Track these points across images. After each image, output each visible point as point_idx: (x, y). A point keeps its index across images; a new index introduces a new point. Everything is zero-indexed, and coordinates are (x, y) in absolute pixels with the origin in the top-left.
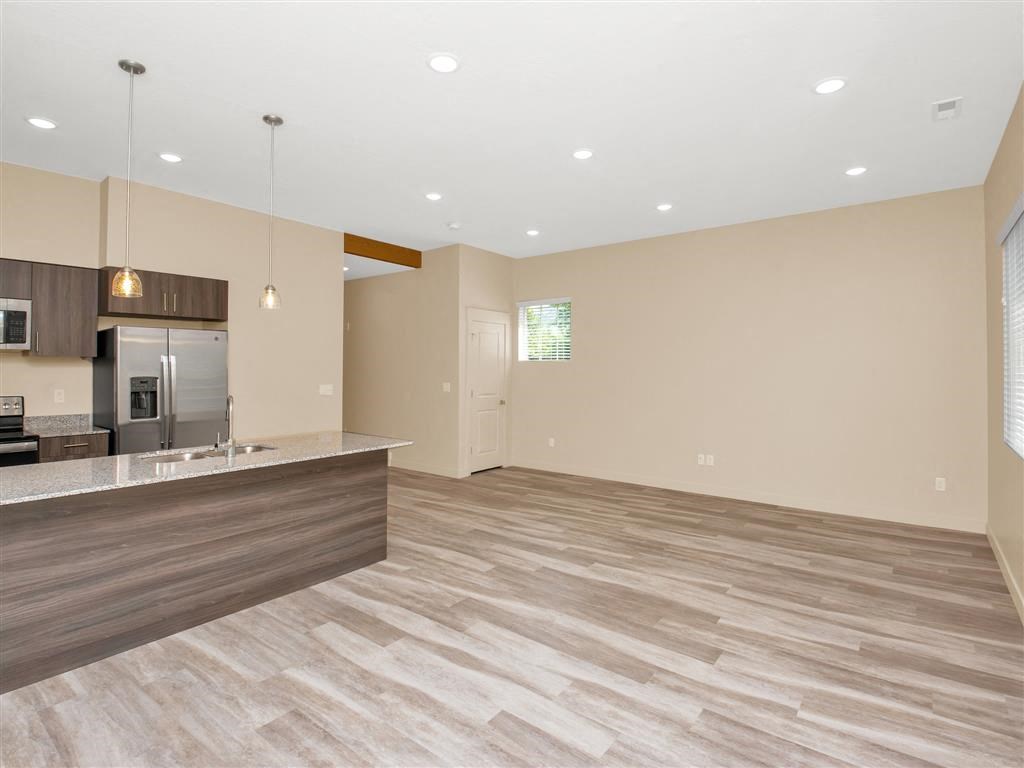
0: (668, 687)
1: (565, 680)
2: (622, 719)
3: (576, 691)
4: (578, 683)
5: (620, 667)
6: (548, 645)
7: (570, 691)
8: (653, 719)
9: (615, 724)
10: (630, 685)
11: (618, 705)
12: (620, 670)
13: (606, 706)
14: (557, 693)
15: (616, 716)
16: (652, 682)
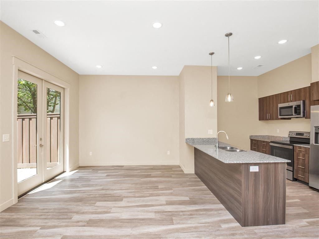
0: (81, 221)
1: (113, 212)
2: (94, 209)
3: (108, 211)
4: (109, 212)
5: (98, 222)
6: (125, 219)
7: (110, 210)
8: (86, 212)
9: (96, 208)
10: (94, 218)
11: (96, 212)
12: (98, 221)
13: (99, 210)
14: (113, 209)
15: (96, 209)
16: (87, 221)
